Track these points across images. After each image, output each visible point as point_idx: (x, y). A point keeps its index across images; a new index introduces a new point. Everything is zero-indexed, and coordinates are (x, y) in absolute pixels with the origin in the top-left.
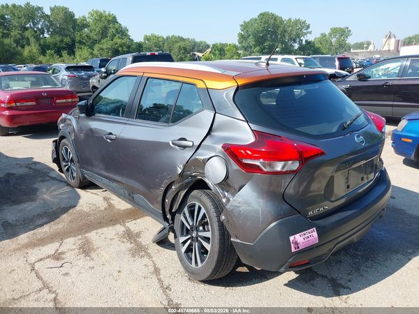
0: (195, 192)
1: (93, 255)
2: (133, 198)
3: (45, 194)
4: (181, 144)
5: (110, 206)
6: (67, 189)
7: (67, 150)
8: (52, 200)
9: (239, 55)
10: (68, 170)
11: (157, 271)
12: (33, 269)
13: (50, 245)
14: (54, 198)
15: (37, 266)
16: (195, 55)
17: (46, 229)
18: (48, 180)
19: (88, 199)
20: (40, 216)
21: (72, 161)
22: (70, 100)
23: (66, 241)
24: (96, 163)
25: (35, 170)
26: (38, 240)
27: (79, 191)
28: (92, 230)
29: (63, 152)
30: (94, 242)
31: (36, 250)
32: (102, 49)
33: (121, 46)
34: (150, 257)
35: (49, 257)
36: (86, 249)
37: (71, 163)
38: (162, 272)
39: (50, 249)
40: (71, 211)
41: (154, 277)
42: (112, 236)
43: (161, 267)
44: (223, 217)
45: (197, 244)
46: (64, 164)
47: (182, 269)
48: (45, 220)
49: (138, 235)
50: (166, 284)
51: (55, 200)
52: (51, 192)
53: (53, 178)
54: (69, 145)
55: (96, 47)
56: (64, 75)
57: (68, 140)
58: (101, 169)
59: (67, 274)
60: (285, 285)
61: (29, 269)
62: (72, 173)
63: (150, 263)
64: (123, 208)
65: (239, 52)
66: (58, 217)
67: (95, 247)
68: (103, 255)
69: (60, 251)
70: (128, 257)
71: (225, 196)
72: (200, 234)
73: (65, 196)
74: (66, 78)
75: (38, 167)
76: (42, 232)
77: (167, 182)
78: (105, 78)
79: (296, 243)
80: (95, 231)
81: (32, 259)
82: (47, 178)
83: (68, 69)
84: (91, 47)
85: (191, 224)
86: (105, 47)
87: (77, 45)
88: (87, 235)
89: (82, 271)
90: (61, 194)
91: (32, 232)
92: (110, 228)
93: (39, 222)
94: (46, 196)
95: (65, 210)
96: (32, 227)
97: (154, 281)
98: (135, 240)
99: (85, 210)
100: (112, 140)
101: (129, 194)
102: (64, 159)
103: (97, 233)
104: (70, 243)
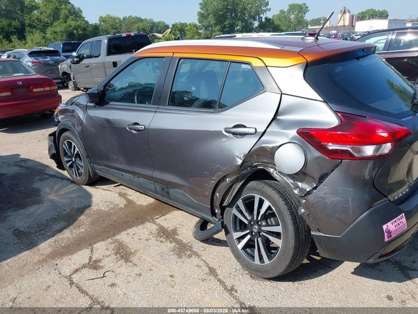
0: (252, 184)
1: (135, 259)
2: (168, 193)
3: (51, 194)
4: (238, 131)
5: (130, 202)
6: (72, 187)
7: (70, 144)
8: (61, 200)
9: (200, 34)
10: (71, 166)
11: (212, 271)
12: (72, 283)
13: (80, 253)
14: (62, 199)
15: (75, 278)
16: (154, 35)
17: (67, 235)
18: (47, 179)
19: (102, 197)
20: (54, 220)
21: (78, 155)
22: (48, 89)
23: (95, 246)
24: (115, 157)
25: (27, 168)
26: (62, 248)
27: (88, 188)
28: (121, 232)
29: (65, 146)
30: (128, 245)
31: (65, 260)
32: (55, 32)
33: (76, 28)
34: (198, 256)
35: (84, 266)
36: (124, 254)
37: (76, 158)
38: (218, 272)
39: (82, 257)
40: (87, 211)
41: (212, 277)
42: (146, 236)
43: (216, 267)
44: (303, 211)
45: (259, 239)
46: (66, 159)
47: (239, 266)
48: (62, 224)
49: (174, 232)
50: (229, 284)
51: (65, 201)
52: (56, 191)
53: (53, 176)
54: (74, 139)
55: (49, 31)
56: (27, 61)
57: (73, 133)
58: (121, 163)
59: (113, 285)
60: (353, 273)
61: (68, 283)
62: (78, 169)
63: (201, 263)
64: (145, 204)
65: (200, 31)
66: (76, 220)
67: (133, 251)
68: (145, 260)
69: (94, 259)
70: (174, 258)
71: (297, 187)
72: (263, 228)
73: (74, 195)
74: (30, 64)
75: (29, 164)
76: (64, 239)
77: (220, 174)
78: (78, 62)
79: (389, 232)
80: (124, 232)
81: (67, 271)
82: (45, 176)
83: (31, 54)
84: (43, 31)
85: (249, 218)
86: (58, 30)
87: (27, 29)
88: (118, 237)
89: (130, 279)
90: (69, 193)
91: (52, 240)
92: (140, 227)
93: (57, 227)
94: (52, 197)
95: (81, 211)
96: (50, 233)
97: (213, 283)
98: (174, 238)
99: (103, 209)
100: (138, 130)
101: (163, 189)
102: (66, 154)
103: (128, 234)
104: (102, 249)
